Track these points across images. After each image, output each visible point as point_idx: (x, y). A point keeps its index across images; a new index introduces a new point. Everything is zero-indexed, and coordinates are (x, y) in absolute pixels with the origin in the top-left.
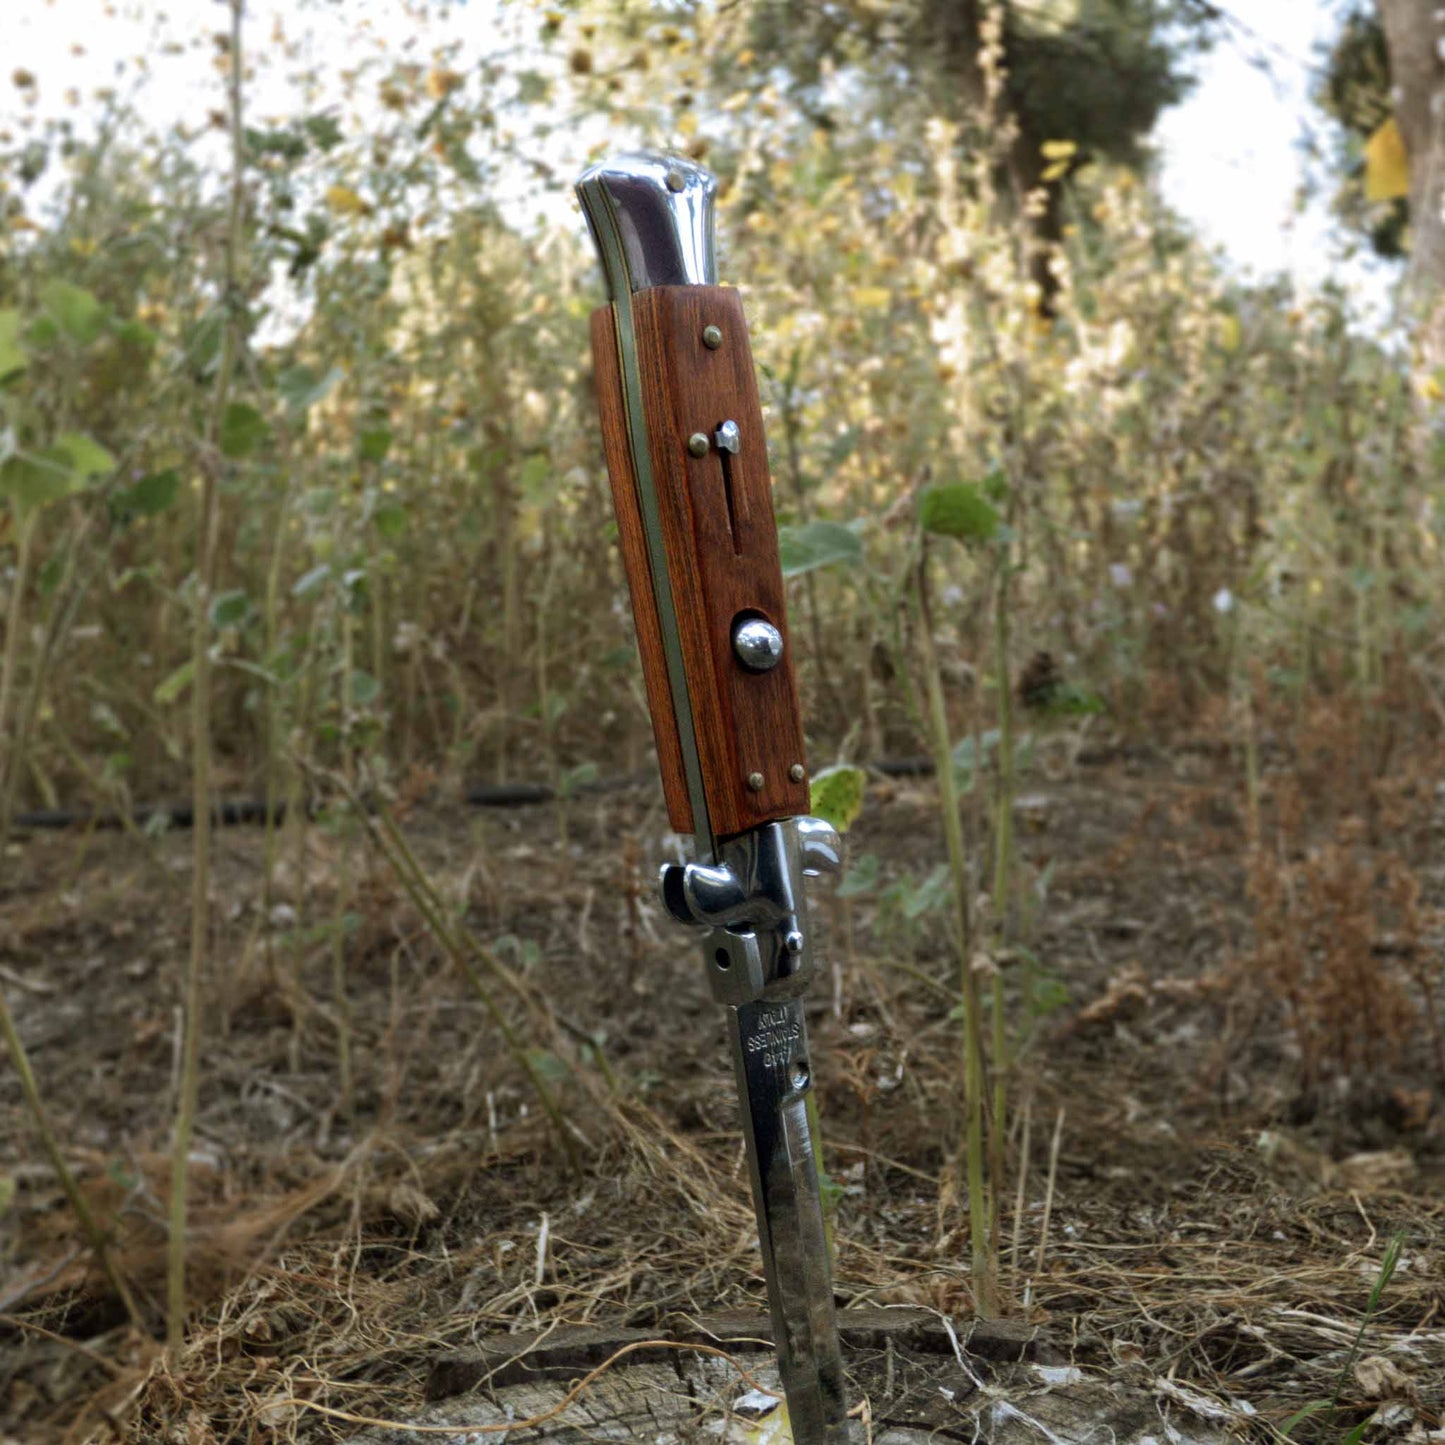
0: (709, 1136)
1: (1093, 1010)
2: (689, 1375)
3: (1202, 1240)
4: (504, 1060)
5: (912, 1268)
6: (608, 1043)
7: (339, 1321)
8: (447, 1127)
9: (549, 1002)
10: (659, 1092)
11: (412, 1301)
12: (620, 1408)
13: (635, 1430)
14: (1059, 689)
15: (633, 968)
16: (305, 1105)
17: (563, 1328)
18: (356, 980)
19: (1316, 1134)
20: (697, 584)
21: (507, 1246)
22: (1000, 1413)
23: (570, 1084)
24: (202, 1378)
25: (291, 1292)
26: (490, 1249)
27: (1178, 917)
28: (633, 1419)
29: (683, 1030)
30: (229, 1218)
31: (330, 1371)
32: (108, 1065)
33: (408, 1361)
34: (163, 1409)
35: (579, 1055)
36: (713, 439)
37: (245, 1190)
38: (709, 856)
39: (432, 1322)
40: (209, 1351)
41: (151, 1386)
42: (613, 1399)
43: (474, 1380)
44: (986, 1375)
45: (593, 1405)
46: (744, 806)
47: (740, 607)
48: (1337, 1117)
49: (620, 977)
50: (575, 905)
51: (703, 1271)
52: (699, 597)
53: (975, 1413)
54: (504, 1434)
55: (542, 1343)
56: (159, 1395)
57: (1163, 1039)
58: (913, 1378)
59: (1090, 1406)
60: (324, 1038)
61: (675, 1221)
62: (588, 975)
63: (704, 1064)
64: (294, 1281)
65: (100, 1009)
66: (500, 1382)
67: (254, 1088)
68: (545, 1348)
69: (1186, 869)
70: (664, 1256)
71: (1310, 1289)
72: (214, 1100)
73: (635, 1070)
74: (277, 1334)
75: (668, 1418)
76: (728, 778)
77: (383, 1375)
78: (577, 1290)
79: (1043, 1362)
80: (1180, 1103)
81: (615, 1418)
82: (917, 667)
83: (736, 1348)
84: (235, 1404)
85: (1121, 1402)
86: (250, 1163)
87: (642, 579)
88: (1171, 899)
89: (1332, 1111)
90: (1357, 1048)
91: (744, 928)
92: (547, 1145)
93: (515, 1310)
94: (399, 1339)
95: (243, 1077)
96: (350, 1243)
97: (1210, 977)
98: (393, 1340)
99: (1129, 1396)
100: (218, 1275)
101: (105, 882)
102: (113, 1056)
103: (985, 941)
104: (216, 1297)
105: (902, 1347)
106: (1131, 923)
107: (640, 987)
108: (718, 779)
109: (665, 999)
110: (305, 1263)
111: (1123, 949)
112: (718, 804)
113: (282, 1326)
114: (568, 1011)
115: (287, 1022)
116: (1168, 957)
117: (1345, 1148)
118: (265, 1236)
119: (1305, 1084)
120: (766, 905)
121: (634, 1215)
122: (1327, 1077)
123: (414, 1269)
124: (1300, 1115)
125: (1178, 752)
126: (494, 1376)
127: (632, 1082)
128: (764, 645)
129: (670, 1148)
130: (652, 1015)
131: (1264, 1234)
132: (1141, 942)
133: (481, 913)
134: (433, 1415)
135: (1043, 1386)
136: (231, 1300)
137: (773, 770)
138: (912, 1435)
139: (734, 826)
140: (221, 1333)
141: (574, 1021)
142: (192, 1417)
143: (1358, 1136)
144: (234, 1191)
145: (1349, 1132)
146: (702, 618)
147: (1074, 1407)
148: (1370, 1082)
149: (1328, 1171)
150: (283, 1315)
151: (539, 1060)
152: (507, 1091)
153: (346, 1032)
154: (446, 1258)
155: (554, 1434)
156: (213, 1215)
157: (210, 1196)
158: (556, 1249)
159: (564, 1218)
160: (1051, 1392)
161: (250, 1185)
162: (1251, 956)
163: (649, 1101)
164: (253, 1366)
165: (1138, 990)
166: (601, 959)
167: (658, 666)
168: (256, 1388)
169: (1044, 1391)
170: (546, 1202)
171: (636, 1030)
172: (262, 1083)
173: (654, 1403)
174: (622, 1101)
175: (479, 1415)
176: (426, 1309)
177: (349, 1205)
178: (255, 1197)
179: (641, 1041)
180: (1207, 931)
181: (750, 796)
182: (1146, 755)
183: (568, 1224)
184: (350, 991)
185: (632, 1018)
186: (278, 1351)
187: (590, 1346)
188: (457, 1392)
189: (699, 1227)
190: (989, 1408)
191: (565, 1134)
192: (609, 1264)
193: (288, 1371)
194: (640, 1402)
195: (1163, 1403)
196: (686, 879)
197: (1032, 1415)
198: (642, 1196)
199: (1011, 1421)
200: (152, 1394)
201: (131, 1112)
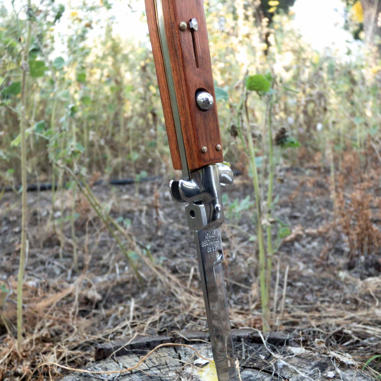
0: (180, 275)
1: (288, 238)
2: (179, 352)
3: (326, 304)
4: (121, 254)
5: (242, 314)
6: (151, 249)
7: (72, 331)
8: (104, 273)
9: (134, 238)
10: (166, 263)
11: (93, 325)
12: (157, 363)
13: (162, 371)
14: (288, 139)
15: (158, 228)
16: (64, 268)
17: (139, 336)
18: (79, 232)
19: (355, 272)
20: (183, 77)
21: (121, 308)
22: (281, 364)
23: (140, 261)
24: (28, 350)
25: (57, 323)
26: (117, 309)
27: (311, 213)
28: (161, 367)
29: (172, 245)
30: (39, 301)
31: (68, 347)
32: (7, 257)
33: (92, 344)
34: (15, 361)
35: (142, 252)
36: (188, 25)
37: (44, 293)
38: (188, 177)
39: (99, 332)
40: (31, 342)
41: (12, 354)
42: (154, 360)
43: (110, 354)
44: (274, 350)
45: (148, 362)
46: (200, 158)
47: (198, 87)
48: (361, 268)
49: (154, 231)
50: (141, 211)
51: (180, 315)
52: (183, 83)
53: (272, 364)
54: (119, 373)
55: (132, 341)
56: (14, 356)
57: (308, 246)
58: (251, 352)
59: (309, 361)
60: (70, 249)
61: (171, 300)
62: (145, 230)
63: (179, 254)
64: (58, 320)
65: (6, 241)
66: (118, 354)
67: (49, 263)
68: (133, 343)
69: (312, 199)
70: (169, 311)
71: (362, 319)
72: (37, 266)
73: (158, 257)
74: (52, 336)
75: (172, 367)
76: (194, 148)
77: (84, 348)
78: (142, 322)
79: (291, 346)
80: (315, 264)
81: (155, 367)
82: (245, 133)
83: (194, 343)
84: (38, 358)
85: (319, 359)
86: (46, 285)
87: (163, 77)
88: (308, 208)
89: (360, 266)
90: (366, 248)
91: (200, 203)
92: (133, 278)
93: (124, 328)
94: (89, 337)
95: (46, 260)
96: (75, 307)
97: (321, 229)
98: (87, 338)
99: (321, 357)
100: (35, 318)
101: (8, 206)
102: (9, 254)
103: (266, 216)
104: (34, 325)
105: (246, 341)
106: (297, 214)
107: (160, 233)
108: (191, 149)
109: (167, 237)
110: (61, 314)
111: (295, 221)
112: (191, 158)
113: (53, 333)
114: (140, 240)
115: (59, 244)
116: (308, 223)
117: (363, 276)
118: (49, 307)
119: (351, 258)
120: (207, 195)
121: (159, 299)
122: (358, 256)
123: (95, 315)
124: (350, 267)
125: (307, 169)
126: (116, 353)
127: (157, 260)
128: (207, 101)
129: (169, 279)
130: (163, 242)
131: (344, 302)
132: (301, 220)
133: (114, 213)
134: (96, 366)
135: (293, 354)
136: (38, 326)
137: (210, 146)
138: (252, 371)
139: (197, 166)
140: (35, 336)
141: (141, 243)
142: (24, 363)
143: (367, 273)
144: (41, 293)
145: (364, 272)
146: (185, 90)
147: (304, 361)
148: (370, 257)
149: (360, 283)
150: (54, 330)
151: (131, 254)
152: (122, 263)
153: (75, 247)
154: (103, 312)
155: (136, 373)
156: (35, 300)
157: (34, 295)
158: (136, 309)
159: (139, 300)
160: (296, 356)
161: (46, 291)
162: (332, 223)
163: (163, 265)
164: (44, 346)
165: (301, 233)
166: (148, 226)
167: (168, 110)
168: (45, 353)
169: (294, 356)
170: (134, 295)
171: (159, 246)
172: (52, 262)
173: (168, 361)
174: (155, 265)
175: (111, 366)
176: (98, 327)
177: (75, 297)
178: (47, 295)
179: (160, 249)
180: (319, 216)
181: (202, 155)
182: (297, 170)
183: (140, 302)
184: (77, 235)
185: (158, 242)
186: (53, 342)
187: (147, 342)
188: (104, 358)
189: (178, 302)
190: (277, 362)
191: (139, 276)
192: (152, 313)
193: (55, 347)
194: (163, 362)
195: (333, 359)
196: (180, 185)
197: (291, 364)
198: (161, 293)
199: (284, 366)
200: (12, 356)
201: (14, 270)
